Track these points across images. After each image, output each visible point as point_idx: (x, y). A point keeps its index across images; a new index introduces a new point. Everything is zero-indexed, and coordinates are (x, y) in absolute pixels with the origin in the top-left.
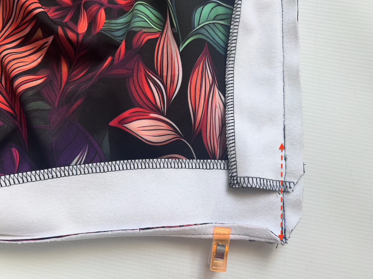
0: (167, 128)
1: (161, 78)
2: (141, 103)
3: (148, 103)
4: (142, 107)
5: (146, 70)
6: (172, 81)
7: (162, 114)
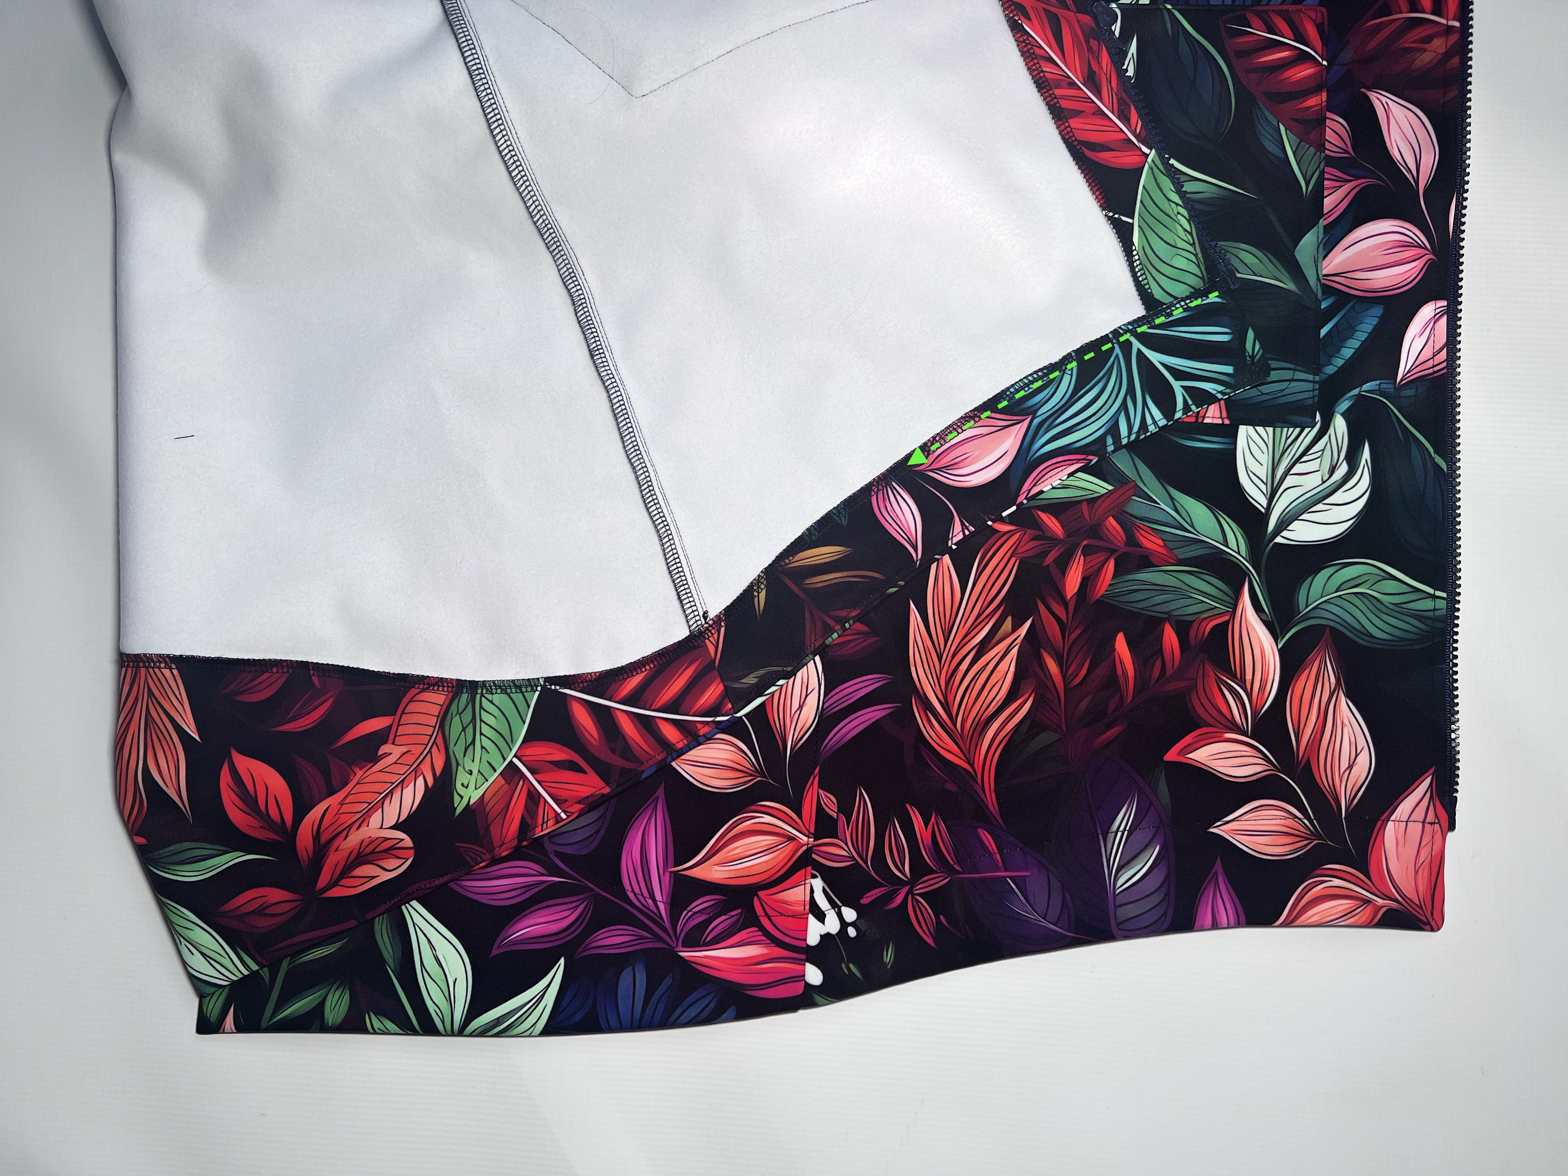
0: (1252, 754)
1: (1242, 683)
2: (1210, 720)
3: (1223, 720)
4: (1212, 726)
5: (1218, 674)
6: (1262, 688)
7: (1246, 735)
